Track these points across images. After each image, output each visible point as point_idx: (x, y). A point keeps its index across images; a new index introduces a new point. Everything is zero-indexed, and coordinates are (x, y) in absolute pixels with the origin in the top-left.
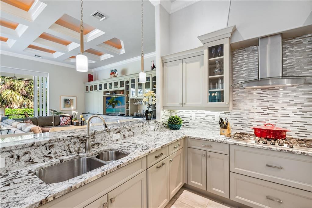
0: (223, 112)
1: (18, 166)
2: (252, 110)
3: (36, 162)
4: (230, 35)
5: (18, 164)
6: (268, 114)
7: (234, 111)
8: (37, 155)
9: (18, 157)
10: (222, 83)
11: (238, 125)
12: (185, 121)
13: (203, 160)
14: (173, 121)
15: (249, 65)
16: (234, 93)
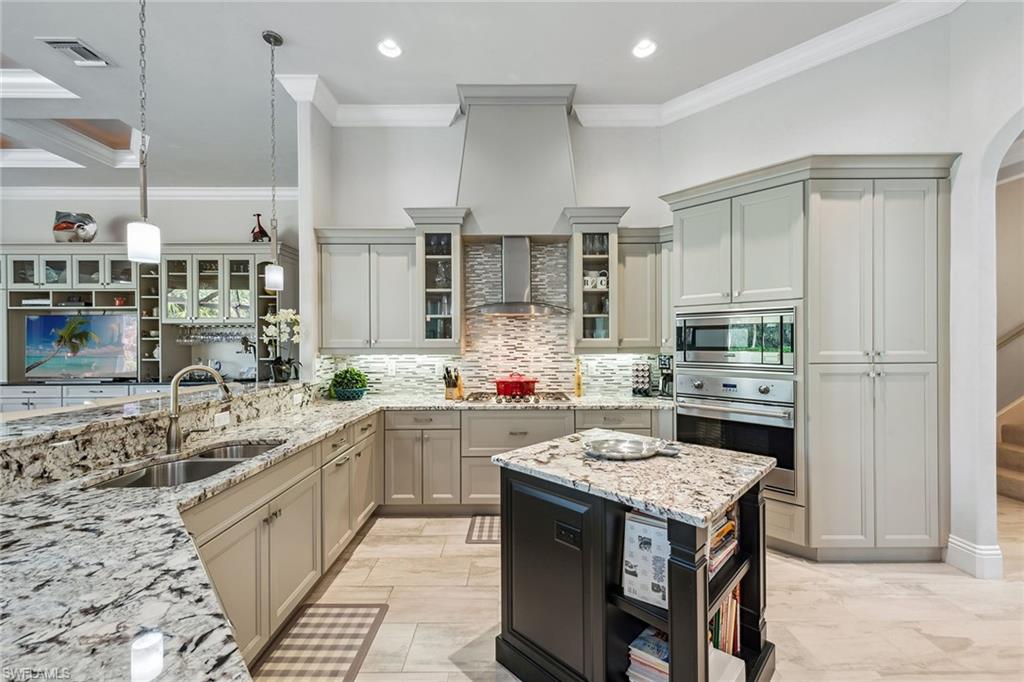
0: (450, 357)
1: (19, 489)
2: (495, 353)
3: (56, 480)
4: (461, 221)
5: (20, 483)
6: (516, 359)
7: (467, 354)
8: (59, 463)
9: (20, 466)
10: (449, 303)
11: (474, 379)
12: (373, 380)
13: (416, 448)
14: (346, 381)
15: (490, 274)
16: (468, 323)
